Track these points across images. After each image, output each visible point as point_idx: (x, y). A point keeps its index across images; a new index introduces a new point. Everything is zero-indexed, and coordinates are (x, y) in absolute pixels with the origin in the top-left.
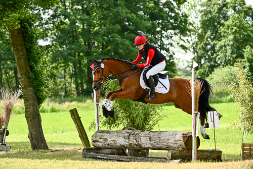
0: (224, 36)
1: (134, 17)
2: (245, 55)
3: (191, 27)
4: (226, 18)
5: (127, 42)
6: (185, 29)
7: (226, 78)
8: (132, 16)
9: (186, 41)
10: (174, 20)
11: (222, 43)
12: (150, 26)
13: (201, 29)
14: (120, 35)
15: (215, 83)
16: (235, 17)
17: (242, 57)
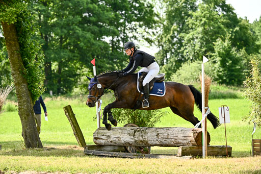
0: (192, 28)
1: (95, 8)
2: (215, 49)
3: (156, 18)
4: (194, 8)
5: (89, 35)
6: (150, 20)
7: (195, 73)
8: (94, 7)
9: (152, 34)
10: (138, 11)
11: (190, 36)
12: (113, 18)
13: (166, 21)
14: (80, 27)
15: (183, 79)
16: (204, 7)
17: (213, 51)
